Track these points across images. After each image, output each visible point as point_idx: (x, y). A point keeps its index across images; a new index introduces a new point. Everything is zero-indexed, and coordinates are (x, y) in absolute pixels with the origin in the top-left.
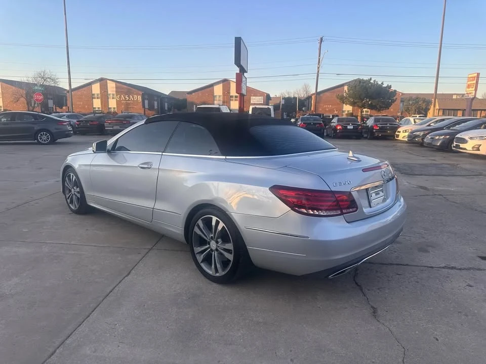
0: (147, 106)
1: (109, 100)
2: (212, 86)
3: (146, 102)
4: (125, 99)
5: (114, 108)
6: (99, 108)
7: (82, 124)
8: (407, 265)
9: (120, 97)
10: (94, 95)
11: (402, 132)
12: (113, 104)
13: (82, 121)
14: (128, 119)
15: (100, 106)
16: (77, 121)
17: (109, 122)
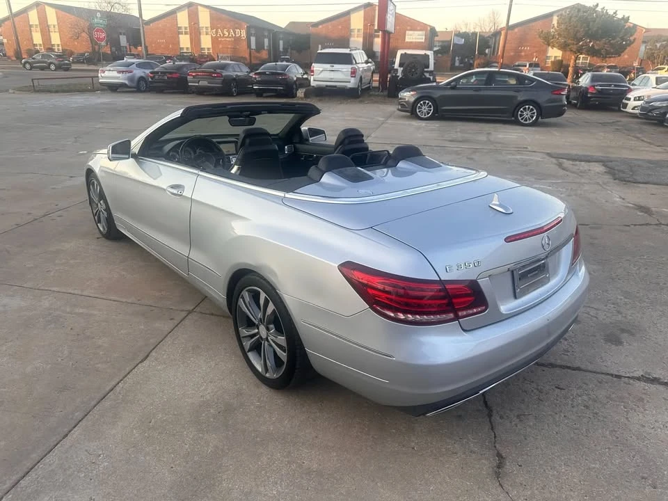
0: (253, 46)
1: (202, 36)
2: (348, 13)
3: (253, 39)
4: (224, 34)
5: (209, 49)
6: (187, 48)
7: (157, 77)
8: (578, 369)
9: (217, 32)
10: (180, 28)
11: (632, 99)
12: (206, 43)
13: (157, 73)
14: (218, 71)
15: (189, 46)
16: (151, 73)
17: (194, 74)
